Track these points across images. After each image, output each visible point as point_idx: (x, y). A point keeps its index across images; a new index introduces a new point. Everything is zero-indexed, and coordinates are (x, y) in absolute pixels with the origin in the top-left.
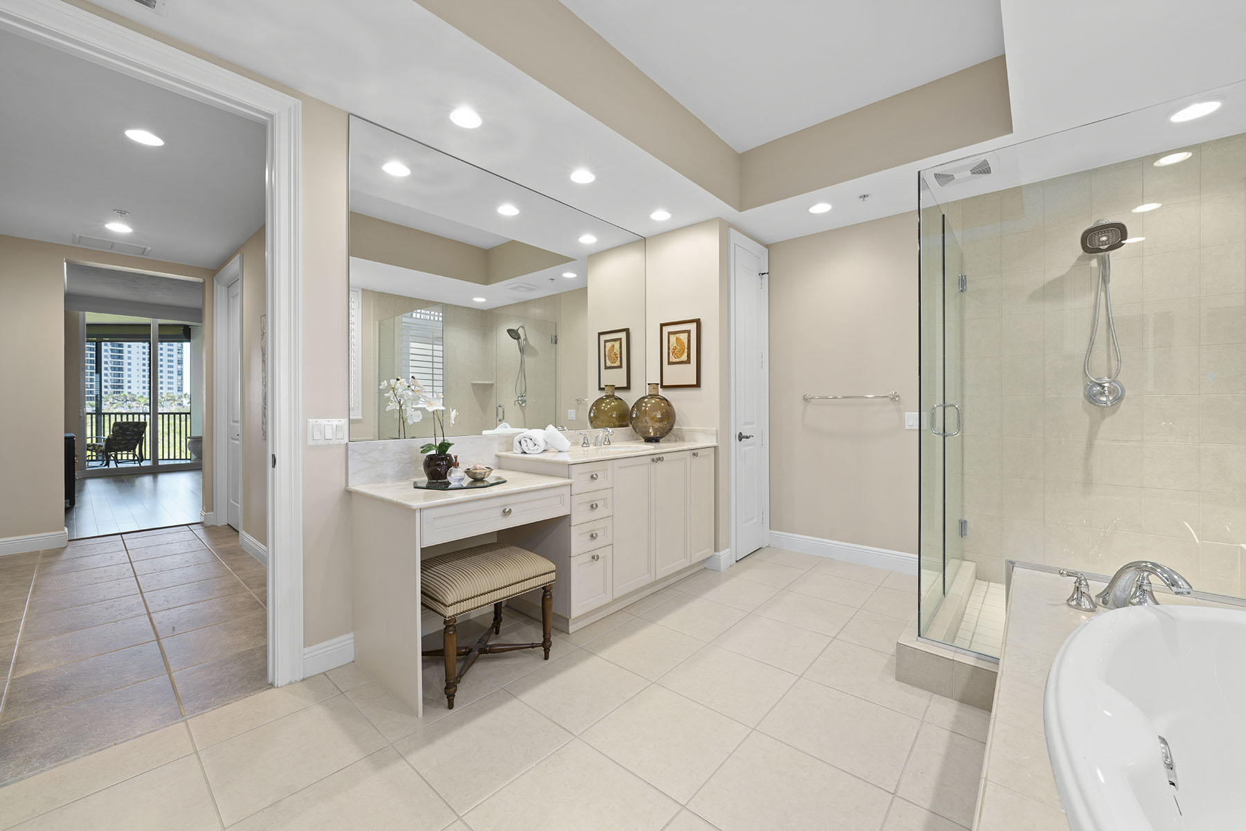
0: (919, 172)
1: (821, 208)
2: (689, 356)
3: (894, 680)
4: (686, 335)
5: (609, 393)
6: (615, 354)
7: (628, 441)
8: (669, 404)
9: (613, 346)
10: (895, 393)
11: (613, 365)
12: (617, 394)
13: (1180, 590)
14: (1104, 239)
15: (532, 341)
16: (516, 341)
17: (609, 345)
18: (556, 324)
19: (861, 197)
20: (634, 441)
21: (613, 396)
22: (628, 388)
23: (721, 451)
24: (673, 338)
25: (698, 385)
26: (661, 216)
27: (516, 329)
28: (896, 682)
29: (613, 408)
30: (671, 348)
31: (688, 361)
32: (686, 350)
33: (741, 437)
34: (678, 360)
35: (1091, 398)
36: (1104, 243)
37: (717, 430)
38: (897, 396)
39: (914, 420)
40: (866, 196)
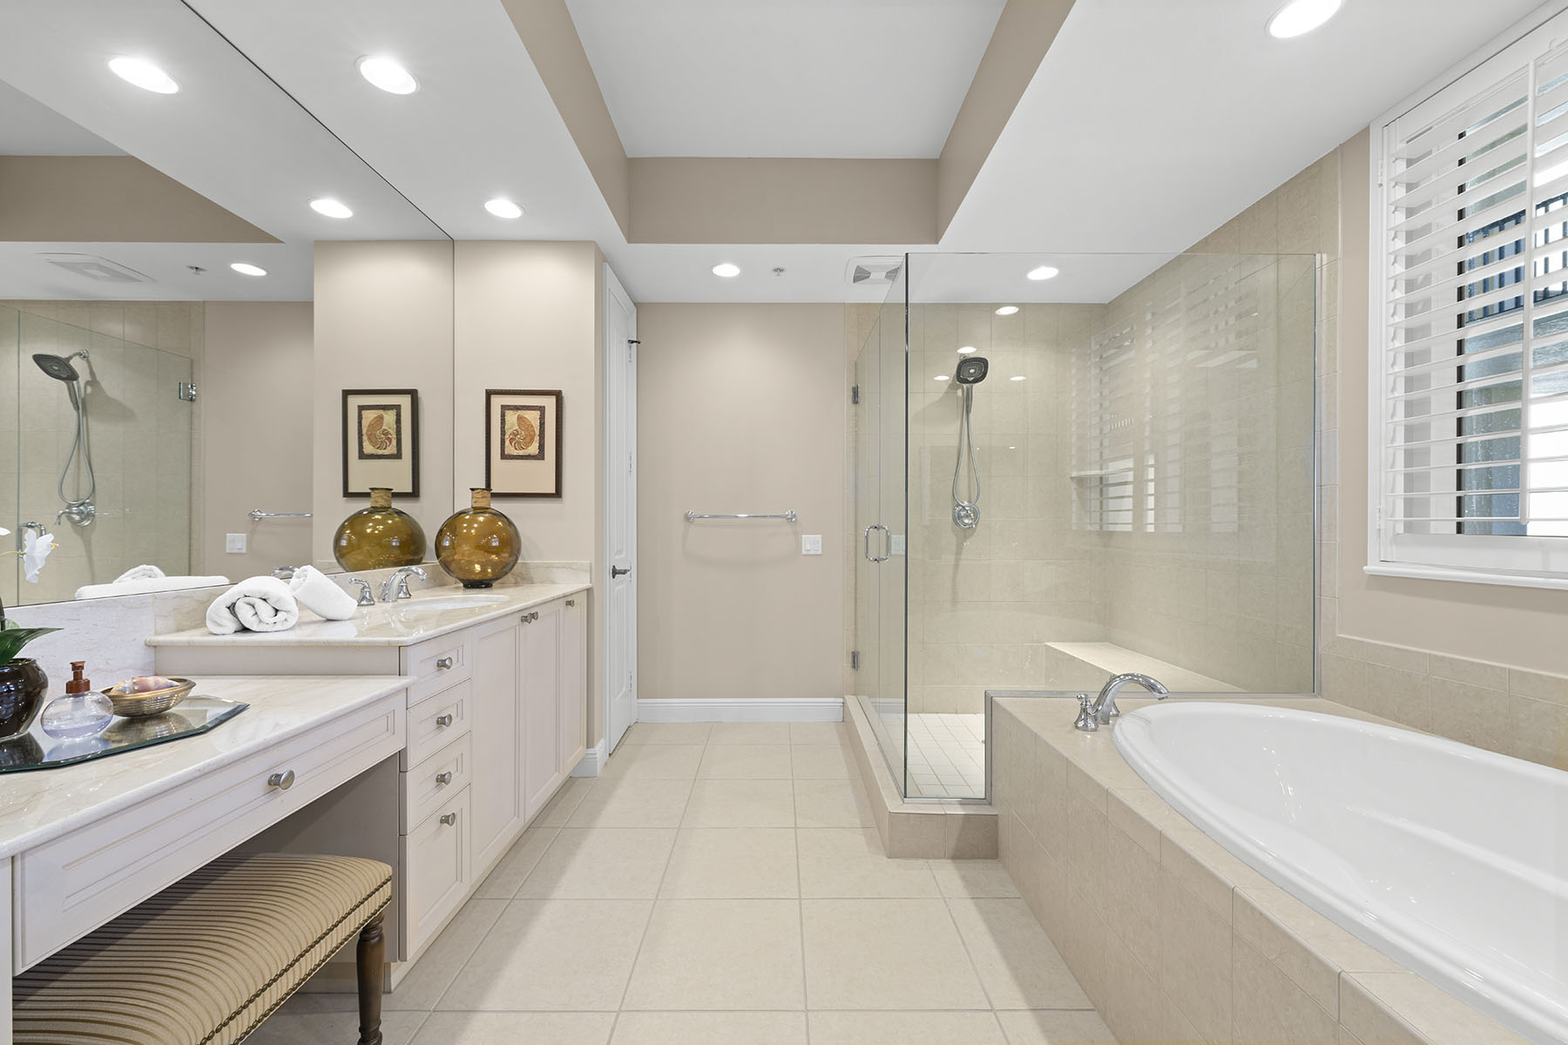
0: (907, 254)
1: (727, 271)
2: (542, 447)
3: (886, 859)
4: (537, 414)
5: (381, 503)
6: (386, 433)
7: (428, 588)
8: (510, 523)
9: (381, 418)
10: (792, 512)
11: (380, 452)
12: (397, 505)
13: (1162, 696)
14: (972, 371)
15: (115, 385)
16: (63, 384)
17: (369, 416)
18: (192, 362)
19: (775, 270)
20: (438, 588)
21: (390, 507)
22: (415, 494)
23: (596, 593)
24: (511, 417)
25: (558, 494)
26: (503, 208)
27: (63, 355)
28: (890, 860)
29: (389, 532)
30: (508, 433)
31: (540, 456)
32: (537, 438)
33: (615, 572)
34: (521, 453)
35: (957, 518)
36: (971, 375)
37: (591, 564)
38: (795, 516)
39: (811, 543)
40: (782, 270)
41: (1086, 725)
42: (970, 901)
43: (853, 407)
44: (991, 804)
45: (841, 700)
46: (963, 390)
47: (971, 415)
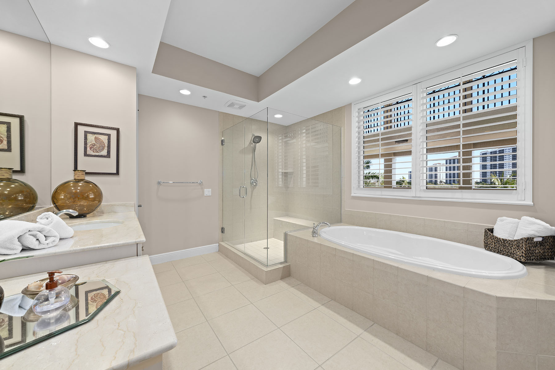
1: (185, 92)
2: (109, 152)
3: (265, 285)
4: (106, 137)
13: (329, 226)
19: (204, 97)
22: (22, 171)
24: (91, 138)
25: (117, 173)
30: (89, 144)
31: (108, 156)
32: (106, 148)
34: (97, 154)
35: (252, 183)
36: (256, 141)
38: (202, 182)
39: (208, 192)
40: (206, 97)
41: (315, 236)
42: (292, 288)
43: (222, 146)
44: (287, 262)
45: (218, 244)
46: (253, 145)
47: (255, 153)
